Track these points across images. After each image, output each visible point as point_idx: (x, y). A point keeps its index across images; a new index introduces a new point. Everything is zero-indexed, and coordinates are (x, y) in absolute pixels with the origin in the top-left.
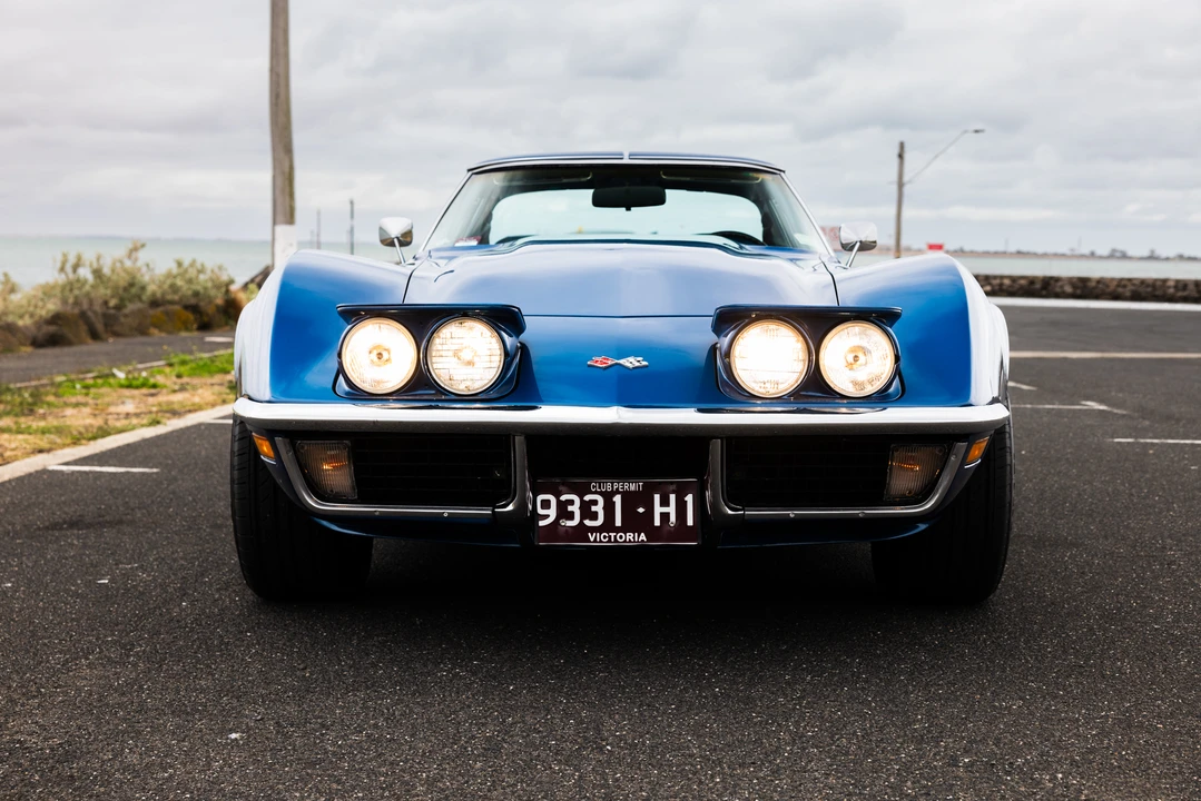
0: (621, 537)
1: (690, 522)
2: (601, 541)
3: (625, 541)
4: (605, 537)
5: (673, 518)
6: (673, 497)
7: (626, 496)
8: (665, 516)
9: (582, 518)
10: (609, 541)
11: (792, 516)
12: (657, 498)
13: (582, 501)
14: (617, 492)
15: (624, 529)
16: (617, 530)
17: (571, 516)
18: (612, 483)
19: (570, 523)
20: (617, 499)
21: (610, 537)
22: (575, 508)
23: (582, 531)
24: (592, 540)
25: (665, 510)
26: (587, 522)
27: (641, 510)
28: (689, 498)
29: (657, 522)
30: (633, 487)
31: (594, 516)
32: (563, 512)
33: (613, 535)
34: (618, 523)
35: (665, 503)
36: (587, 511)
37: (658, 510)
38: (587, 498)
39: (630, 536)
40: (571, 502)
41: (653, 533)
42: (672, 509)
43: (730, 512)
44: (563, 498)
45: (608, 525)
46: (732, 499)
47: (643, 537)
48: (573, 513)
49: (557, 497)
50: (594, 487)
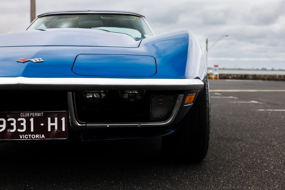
0: (33, 136)
1: (64, 130)
2: (25, 138)
3: (35, 138)
4: (26, 137)
5: (56, 128)
6: (56, 119)
7: (36, 119)
8: (53, 127)
9: (17, 128)
10: (29, 138)
11: (108, 126)
12: (49, 119)
13: (17, 121)
14: (32, 117)
15: (35, 133)
16: (32, 133)
17: (12, 127)
18: (30, 113)
19: (12, 131)
20: (32, 120)
21: (29, 136)
22: (14, 124)
23: (17, 134)
24: (21, 138)
25: (53, 124)
26: (19, 130)
27: (42, 125)
28: (63, 119)
29: (49, 130)
30: (39, 115)
31: (22, 127)
32: (9, 126)
33: (30, 135)
34: (32, 130)
35: (53, 121)
36: (19, 125)
37: (50, 124)
38: (19, 119)
39: (37, 136)
40: (12, 122)
41: (47, 134)
42: (56, 124)
43: (79, 125)
44: (9, 120)
45: (28, 131)
46: (80, 119)
47: (43, 136)
48: (13, 126)
49: (6, 119)
50: (22, 115)
